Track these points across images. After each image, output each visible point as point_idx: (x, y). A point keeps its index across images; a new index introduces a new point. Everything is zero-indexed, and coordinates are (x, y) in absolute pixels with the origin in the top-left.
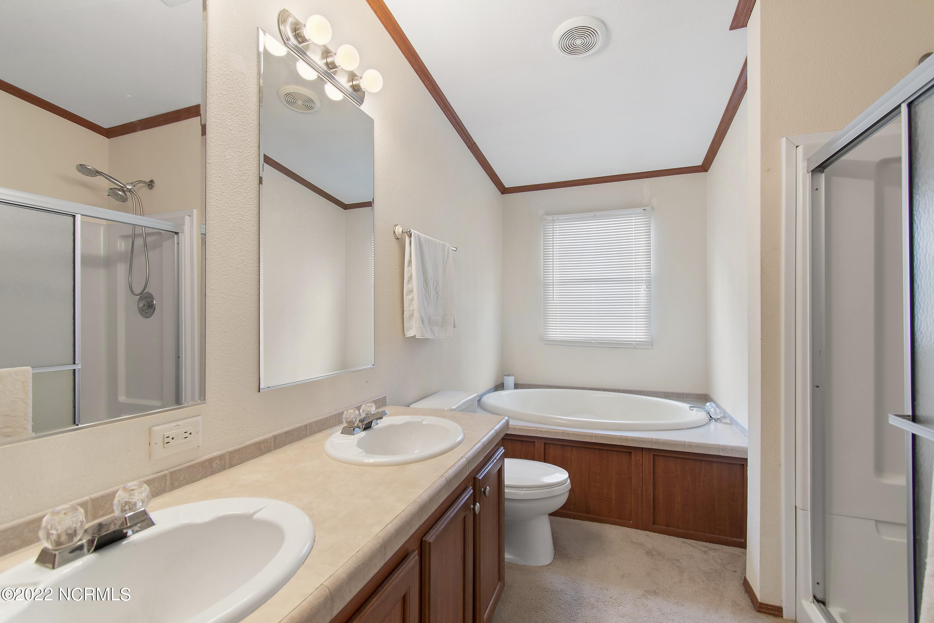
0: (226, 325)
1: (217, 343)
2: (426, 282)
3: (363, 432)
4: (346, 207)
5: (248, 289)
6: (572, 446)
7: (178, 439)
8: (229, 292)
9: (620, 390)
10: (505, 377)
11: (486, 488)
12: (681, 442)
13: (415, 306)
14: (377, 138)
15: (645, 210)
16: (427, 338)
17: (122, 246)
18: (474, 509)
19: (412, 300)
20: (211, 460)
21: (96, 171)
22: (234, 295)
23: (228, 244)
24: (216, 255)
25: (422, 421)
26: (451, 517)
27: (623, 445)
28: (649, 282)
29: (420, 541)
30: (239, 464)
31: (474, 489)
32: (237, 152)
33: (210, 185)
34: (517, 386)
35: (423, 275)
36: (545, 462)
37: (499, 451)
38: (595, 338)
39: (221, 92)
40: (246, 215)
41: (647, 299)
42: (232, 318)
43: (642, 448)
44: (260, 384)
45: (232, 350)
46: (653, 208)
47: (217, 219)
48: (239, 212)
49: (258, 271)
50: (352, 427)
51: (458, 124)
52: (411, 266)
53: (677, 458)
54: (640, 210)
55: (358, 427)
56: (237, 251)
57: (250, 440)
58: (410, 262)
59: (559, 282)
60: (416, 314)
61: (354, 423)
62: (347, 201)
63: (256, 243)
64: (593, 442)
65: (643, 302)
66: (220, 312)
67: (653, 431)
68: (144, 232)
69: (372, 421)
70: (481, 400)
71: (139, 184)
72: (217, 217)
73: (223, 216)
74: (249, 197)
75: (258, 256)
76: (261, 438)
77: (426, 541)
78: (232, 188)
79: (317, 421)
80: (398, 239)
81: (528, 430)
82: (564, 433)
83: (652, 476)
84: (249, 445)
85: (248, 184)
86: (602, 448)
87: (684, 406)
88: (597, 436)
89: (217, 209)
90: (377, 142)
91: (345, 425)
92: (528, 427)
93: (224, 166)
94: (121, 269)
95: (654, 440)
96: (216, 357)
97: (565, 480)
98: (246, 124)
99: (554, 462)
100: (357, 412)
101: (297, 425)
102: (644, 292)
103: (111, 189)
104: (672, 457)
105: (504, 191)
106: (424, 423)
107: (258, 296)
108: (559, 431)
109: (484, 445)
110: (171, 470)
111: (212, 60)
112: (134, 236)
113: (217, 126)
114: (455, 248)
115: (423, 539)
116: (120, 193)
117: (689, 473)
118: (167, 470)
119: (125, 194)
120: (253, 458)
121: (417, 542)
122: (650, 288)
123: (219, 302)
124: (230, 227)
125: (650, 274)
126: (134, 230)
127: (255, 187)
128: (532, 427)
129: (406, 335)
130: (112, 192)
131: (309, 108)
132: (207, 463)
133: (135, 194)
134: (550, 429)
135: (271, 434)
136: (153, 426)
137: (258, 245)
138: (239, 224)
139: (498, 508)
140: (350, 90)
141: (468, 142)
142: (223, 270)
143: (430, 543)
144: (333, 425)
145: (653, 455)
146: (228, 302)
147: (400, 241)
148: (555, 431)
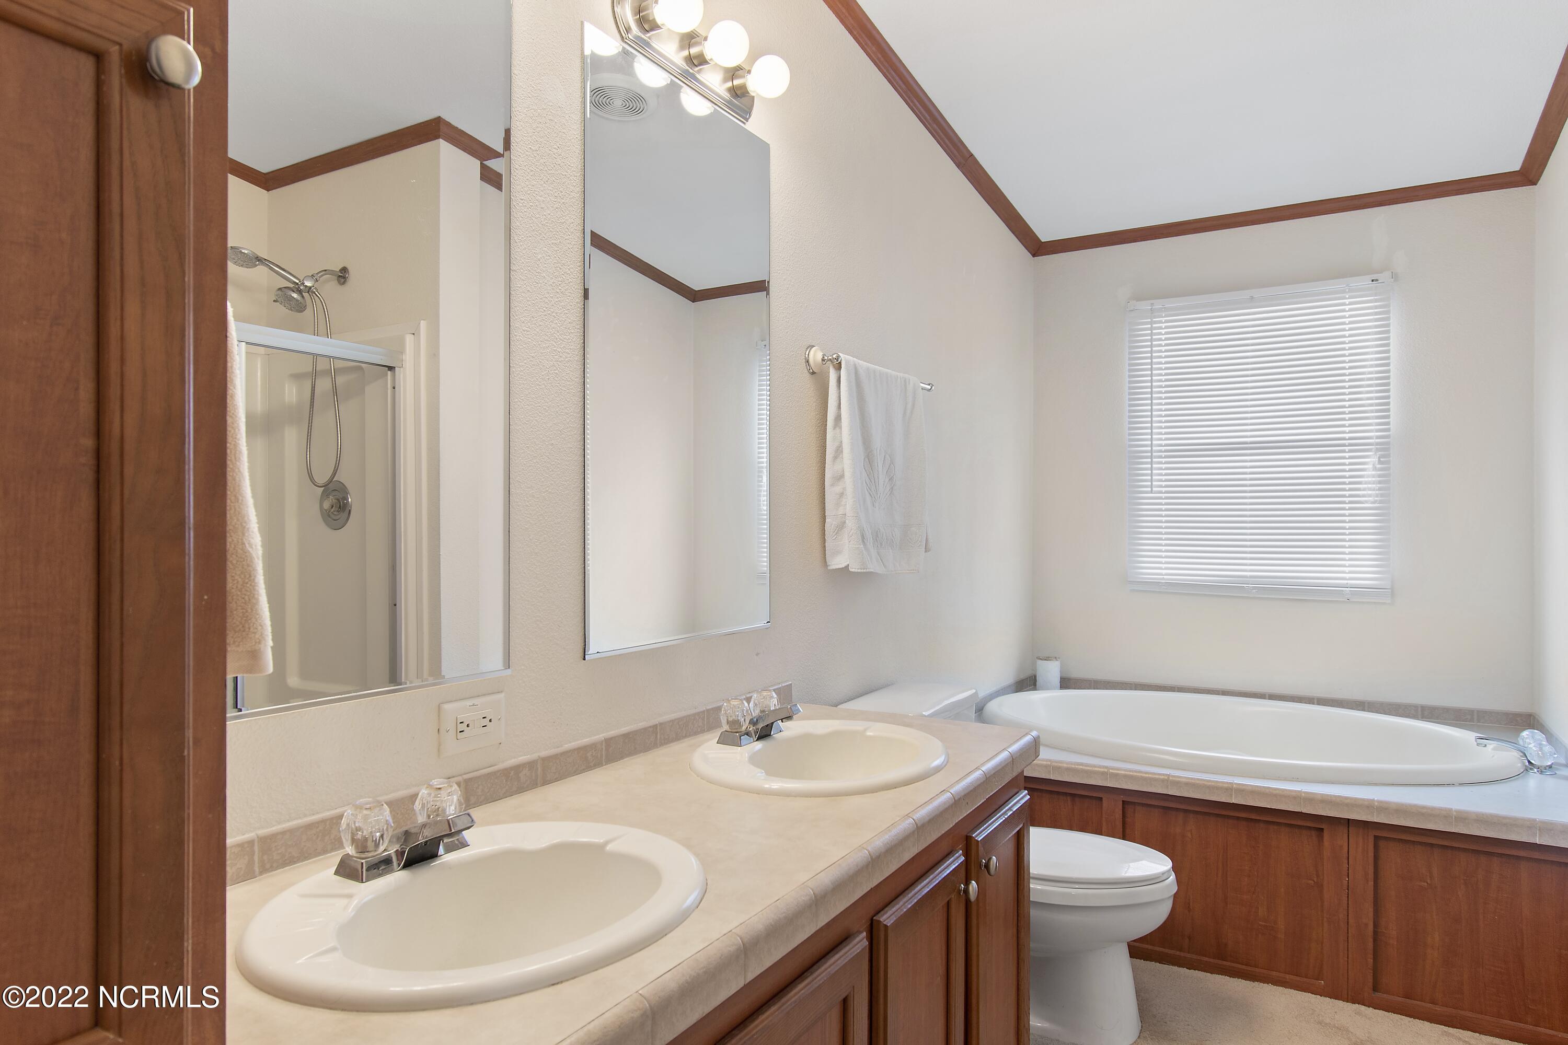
0: (536, 542)
1: (525, 573)
2: (869, 458)
3: (756, 742)
4: (695, 296)
5: (568, 480)
6: (1186, 811)
7: (474, 728)
8: (541, 486)
9: (1313, 699)
10: (1039, 662)
11: (990, 859)
12: (1441, 809)
13: (848, 507)
14: (776, 178)
15: (1377, 280)
16: (872, 572)
17: (292, 394)
18: (966, 891)
19: (842, 495)
20: (517, 768)
21: (256, 256)
22: (547, 491)
23: (539, 404)
24: (523, 424)
25: (865, 730)
26: (923, 894)
27: (1302, 812)
28: (1384, 450)
29: (870, 922)
30: (557, 780)
31: (967, 854)
32: (552, 246)
33: (516, 307)
34: (1066, 683)
35: (864, 443)
36: (1124, 838)
37: (1018, 796)
38: (1251, 577)
39: (530, 146)
40: (564, 352)
41: (1380, 489)
42: (546, 531)
43: (1348, 819)
44: (585, 645)
45: (545, 584)
46: (1395, 276)
47: (525, 363)
48: (555, 349)
49: (583, 447)
50: (737, 732)
51: (935, 120)
52: (841, 428)
53: (1432, 845)
54: (1365, 281)
55: (747, 734)
56: (552, 415)
57: (570, 742)
58: (838, 418)
59: (1166, 451)
60: (850, 523)
61: (741, 726)
62: (697, 285)
63: (580, 400)
64: (1233, 803)
65: (1370, 496)
66: (529, 521)
67: (1376, 784)
68: (332, 367)
69: (772, 723)
70: (984, 709)
71: (324, 276)
72: (524, 360)
73: (533, 357)
74: (569, 321)
75: (582, 422)
76: (586, 741)
77: (879, 922)
78: (545, 309)
79: (672, 721)
80: (813, 373)
81: (1086, 772)
82: (1167, 781)
83: (1371, 883)
84: (570, 751)
85: (568, 299)
86: (1253, 816)
87: (1467, 736)
88: (1243, 790)
89: (524, 346)
90: (774, 187)
91: (726, 727)
92: (1086, 766)
93: (535, 273)
94: (292, 437)
95: (1376, 804)
96: (523, 596)
97: (1163, 873)
98: (565, 194)
99: (1146, 841)
100: (746, 704)
101: (640, 724)
102: (1373, 473)
103: (280, 289)
104: (1421, 843)
105: (1038, 250)
106: (869, 733)
107: (582, 492)
108: (1157, 777)
109: (988, 776)
110: (466, 777)
111: (518, 96)
112: (314, 375)
113: (524, 206)
114: (929, 385)
115: (874, 918)
116: (295, 297)
117: (1462, 881)
118: (461, 775)
119: (302, 298)
120: (577, 772)
121: (863, 921)
122: (1388, 462)
123: (527, 504)
124: (543, 375)
125: (1388, 430)
126: (315, 364)
127: (577, 303)
128: (1095, 766)
129: (829, 565)
130: (282, 296)
131: (636, 110)
132: (512, 773)
133: (317, 296)
134: (1136, 771)
135: (601, 736)
136: (442, 703)
137: (583, 403)
138: (555, 368)
139: (1016, 911)
140: (727, 95)
141: (957, 154)
142: (533, 449)
143: (886, 926)
144: (699, 730)
145: (1375, 836)
146: (539, 503)
147: (818, 377)
148: (1147, 775)
